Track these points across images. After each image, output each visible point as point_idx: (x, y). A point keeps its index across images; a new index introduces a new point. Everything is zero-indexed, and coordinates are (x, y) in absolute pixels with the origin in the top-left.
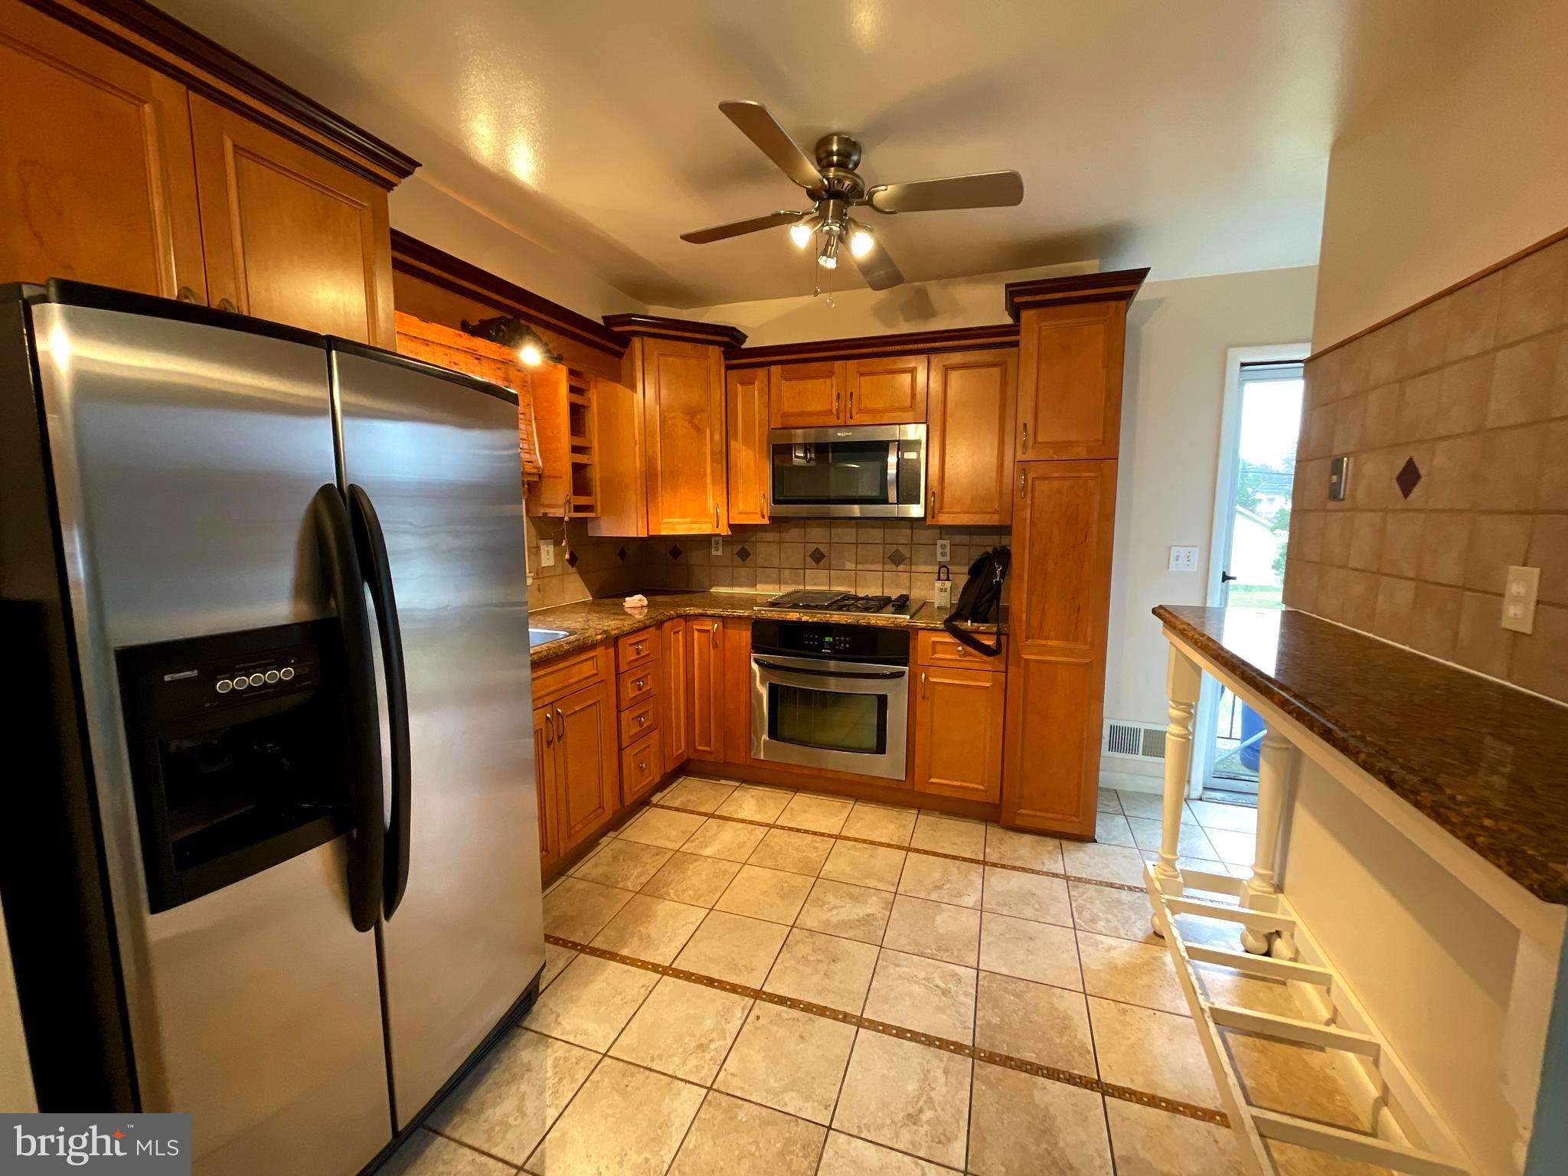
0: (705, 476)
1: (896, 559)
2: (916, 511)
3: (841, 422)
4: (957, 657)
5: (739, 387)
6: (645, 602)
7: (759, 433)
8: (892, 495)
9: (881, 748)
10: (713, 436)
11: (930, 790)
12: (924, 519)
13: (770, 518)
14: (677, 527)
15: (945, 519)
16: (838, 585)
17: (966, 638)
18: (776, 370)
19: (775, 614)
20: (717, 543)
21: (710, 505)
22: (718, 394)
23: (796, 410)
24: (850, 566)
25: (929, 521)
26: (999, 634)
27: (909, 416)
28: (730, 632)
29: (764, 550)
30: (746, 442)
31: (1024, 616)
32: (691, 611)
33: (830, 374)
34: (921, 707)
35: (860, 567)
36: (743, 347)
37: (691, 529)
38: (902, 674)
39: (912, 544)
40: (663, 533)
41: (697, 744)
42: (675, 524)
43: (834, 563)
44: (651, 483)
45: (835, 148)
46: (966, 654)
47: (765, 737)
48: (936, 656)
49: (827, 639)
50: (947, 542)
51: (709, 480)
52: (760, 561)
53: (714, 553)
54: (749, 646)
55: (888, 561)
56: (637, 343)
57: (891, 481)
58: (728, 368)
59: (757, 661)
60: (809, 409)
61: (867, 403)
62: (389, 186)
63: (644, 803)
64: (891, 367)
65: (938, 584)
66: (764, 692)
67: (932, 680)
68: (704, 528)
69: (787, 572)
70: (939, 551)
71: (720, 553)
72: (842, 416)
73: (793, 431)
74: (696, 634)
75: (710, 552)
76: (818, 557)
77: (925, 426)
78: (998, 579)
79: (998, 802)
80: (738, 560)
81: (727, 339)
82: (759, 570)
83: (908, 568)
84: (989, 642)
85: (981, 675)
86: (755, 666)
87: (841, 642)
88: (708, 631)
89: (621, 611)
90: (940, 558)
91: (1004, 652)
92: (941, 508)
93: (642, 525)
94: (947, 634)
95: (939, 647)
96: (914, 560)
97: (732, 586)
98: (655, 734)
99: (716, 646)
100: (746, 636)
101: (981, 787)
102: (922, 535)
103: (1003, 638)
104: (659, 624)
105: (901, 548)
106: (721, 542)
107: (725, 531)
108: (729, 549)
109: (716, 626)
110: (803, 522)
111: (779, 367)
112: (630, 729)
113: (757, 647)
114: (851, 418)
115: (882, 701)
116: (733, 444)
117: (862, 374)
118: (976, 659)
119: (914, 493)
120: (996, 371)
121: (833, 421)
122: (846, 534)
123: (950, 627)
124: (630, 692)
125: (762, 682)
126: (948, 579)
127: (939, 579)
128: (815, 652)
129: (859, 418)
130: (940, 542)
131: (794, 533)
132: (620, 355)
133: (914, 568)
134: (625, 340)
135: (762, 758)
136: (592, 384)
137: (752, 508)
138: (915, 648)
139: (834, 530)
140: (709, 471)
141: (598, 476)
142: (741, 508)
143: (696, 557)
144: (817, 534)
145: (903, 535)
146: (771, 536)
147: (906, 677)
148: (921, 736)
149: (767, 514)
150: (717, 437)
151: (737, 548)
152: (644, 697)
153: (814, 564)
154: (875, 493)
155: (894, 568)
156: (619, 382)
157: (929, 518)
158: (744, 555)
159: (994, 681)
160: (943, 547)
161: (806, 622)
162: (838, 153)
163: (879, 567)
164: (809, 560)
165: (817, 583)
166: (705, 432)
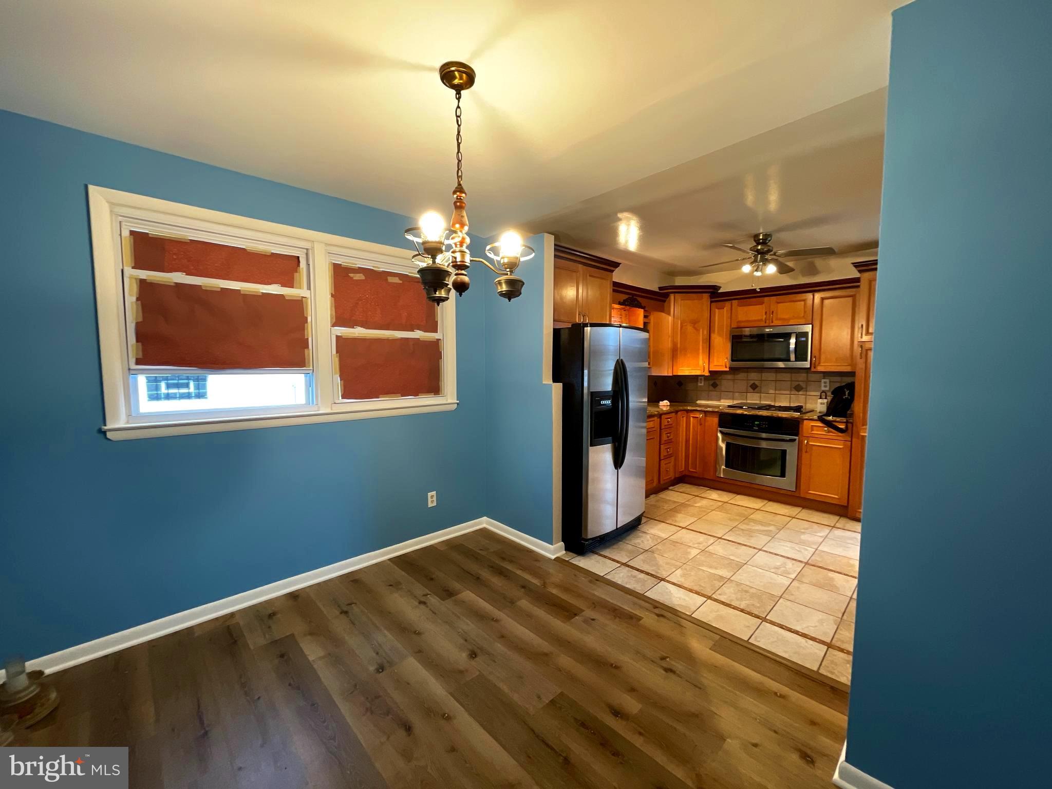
0: (699, 349)
1: (798, 388)
2: (807, 364)
3: (767, 325)
4: (824, 433)
5: (717, 310)
6: (669, 404)
7: (726, 330)
8: (793, 357)
9: (783, 475)
10: (703, 333)
11: (808, 497)
12: (810, 368)
13: (729, 368)
14: (686, 371)
15: (820, 369)
16: (765, 401)
17: (829, 424)
18: (735, 302)
19: (731, 411)
20: (701, 379)
21: (701, 362)
22: (707, 315)
23: (744, 319)
24: (772, 391)
25: (813, 369)
26: (847, 423)
27: (803, 321)
28: (708, 418)
29: (726, 383)
30: (719, 335)
31: (861, 415)
32: (689, 408)
33: (762, 303)
34: (805, 456)
35: (777, 392)
36: (719, 291)
37: (690, 373)
38: (795, 440)
39: (807, 381)
40: (679, 374)
41: (690, 468)
42: (685, 370)
43: (763, 390)
44: (675, 353)
45: (761, 237)
46: (829, 432)
47: (723, 467)
48: (813, 432)
49: (756, 423)
50: (827, 381)
51: (701, 351)
52: (723, 389)
53: (699, 384)
54: (717, 425)
55: (794, 389)
56: (672, 296)
57: (792, 352)
58: (711, 302)
59: (721, 432)
60: (750, 319)
61: (780, 316)
62: (612, 271)
63: (666, 489)
64: (794, 299)
65: (820, 401)
66: (723, 446)
67: (811, 443)
68: (698, 372)
69: (737, 394)
70: (823, 385)
71: (702, 384)
72: (767, 321)
73: (744, 329)
74: (692, 419)
75: (697, 384)
76: (754, 387)
77: (811, 325)
78: (846, 397)
79: (846, 505)
80: (711, 388)
81: (711, 290)
82: (722, 393)
83: (804, 393)
84: (842, 426)
85: (838, 443)
86: (719, 435)
87: (764, 424)
88: (697, 417)
89: (658, 406)
90: (823, 389)
91: (850, 431)
92: (819, 363)
93: (670, 370)
94: (819, 422)
95: (815, 428)
96: (808, 388)
97: (708, 400)
98: (673, 459)
99: (701, 425)
100: (715, 420)
101: (837, 497)
102: (813, 377)
103: (850, 425)
104: (676, 412)
105: (800, 383)
106: (703, 379)
107: (707, 374)
108: (707, 382)
109: (701, 415)
110: (747, 370)
111: (737, 301)
112: (664, 453)
113: (721, 425)
114: (772, 322)
115: (784, 452)
116: (712, 335)
117: (778, 303)
118: (834, 434)
119: (804, 357)
120: (850, 299)
121: (763, 324)
122: (771, 376)
123: (821, 419)
124: (664, 437)
125: (723, 441)
126: (826, 398)
127: (821, 398)
128: (750, 429)
129: (776, 323)
130: (823, 381)
131: (742, 375)
132: (664, 301)
133: (808, 393)
134: (667, 296)
135: (722, 476)
136: (652, 314)
137: (721, 364)
138: (802, 428)
139: (763, 374)
140: (701, 348)
141: (652, 350)
142: (715, 364)
143: (690, 386)
144: (754, 376)
145: (803, 376)
146: (729, 377)
147: (797, 441)
148: (804, 470)
149: (728, 366)
150: (705, 332)
151: (711, 382)
152: (669, 442)
153: (752, 390)
154: (783, 357)
155: (797, 393)
156: (664, 312)
157: (812, 367)
158: (715, 385)
159: (845, 445)
160: (825, 383)
161: (746, 415)
162: (762, 239)
163: (788, 392)
164: (750, 388)
165: (754, 399)
166: (699, 331)
